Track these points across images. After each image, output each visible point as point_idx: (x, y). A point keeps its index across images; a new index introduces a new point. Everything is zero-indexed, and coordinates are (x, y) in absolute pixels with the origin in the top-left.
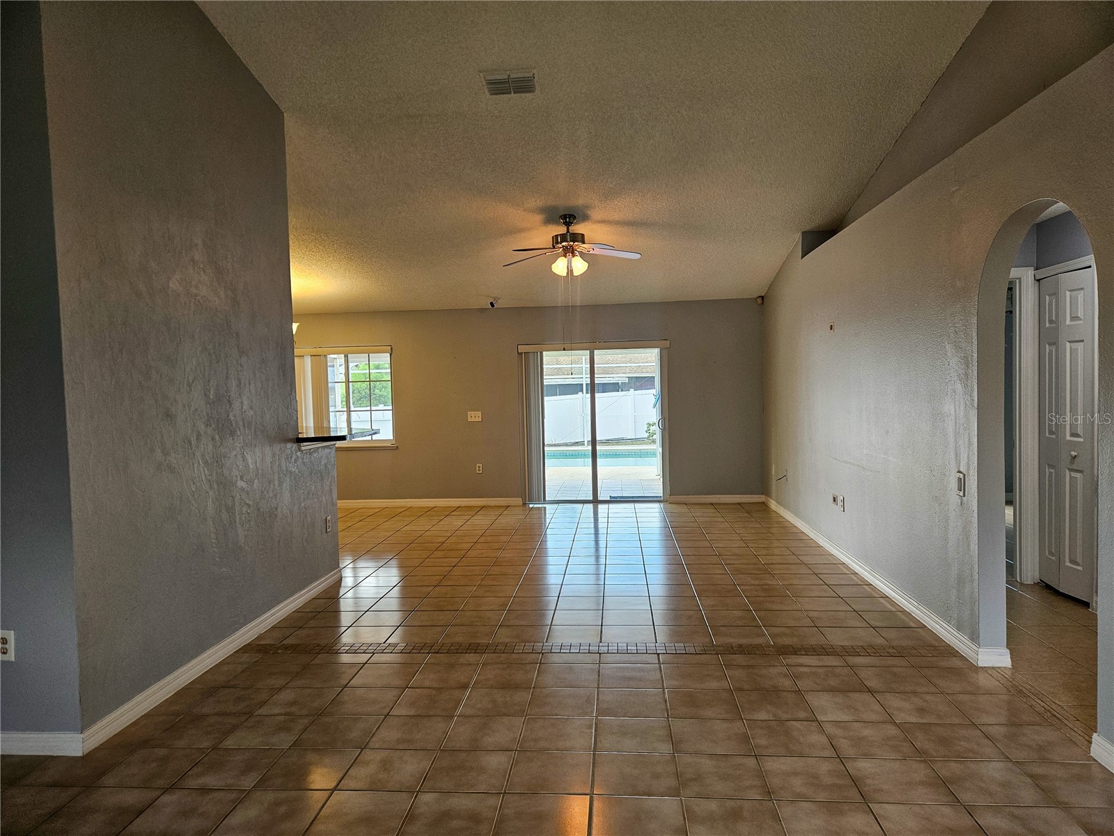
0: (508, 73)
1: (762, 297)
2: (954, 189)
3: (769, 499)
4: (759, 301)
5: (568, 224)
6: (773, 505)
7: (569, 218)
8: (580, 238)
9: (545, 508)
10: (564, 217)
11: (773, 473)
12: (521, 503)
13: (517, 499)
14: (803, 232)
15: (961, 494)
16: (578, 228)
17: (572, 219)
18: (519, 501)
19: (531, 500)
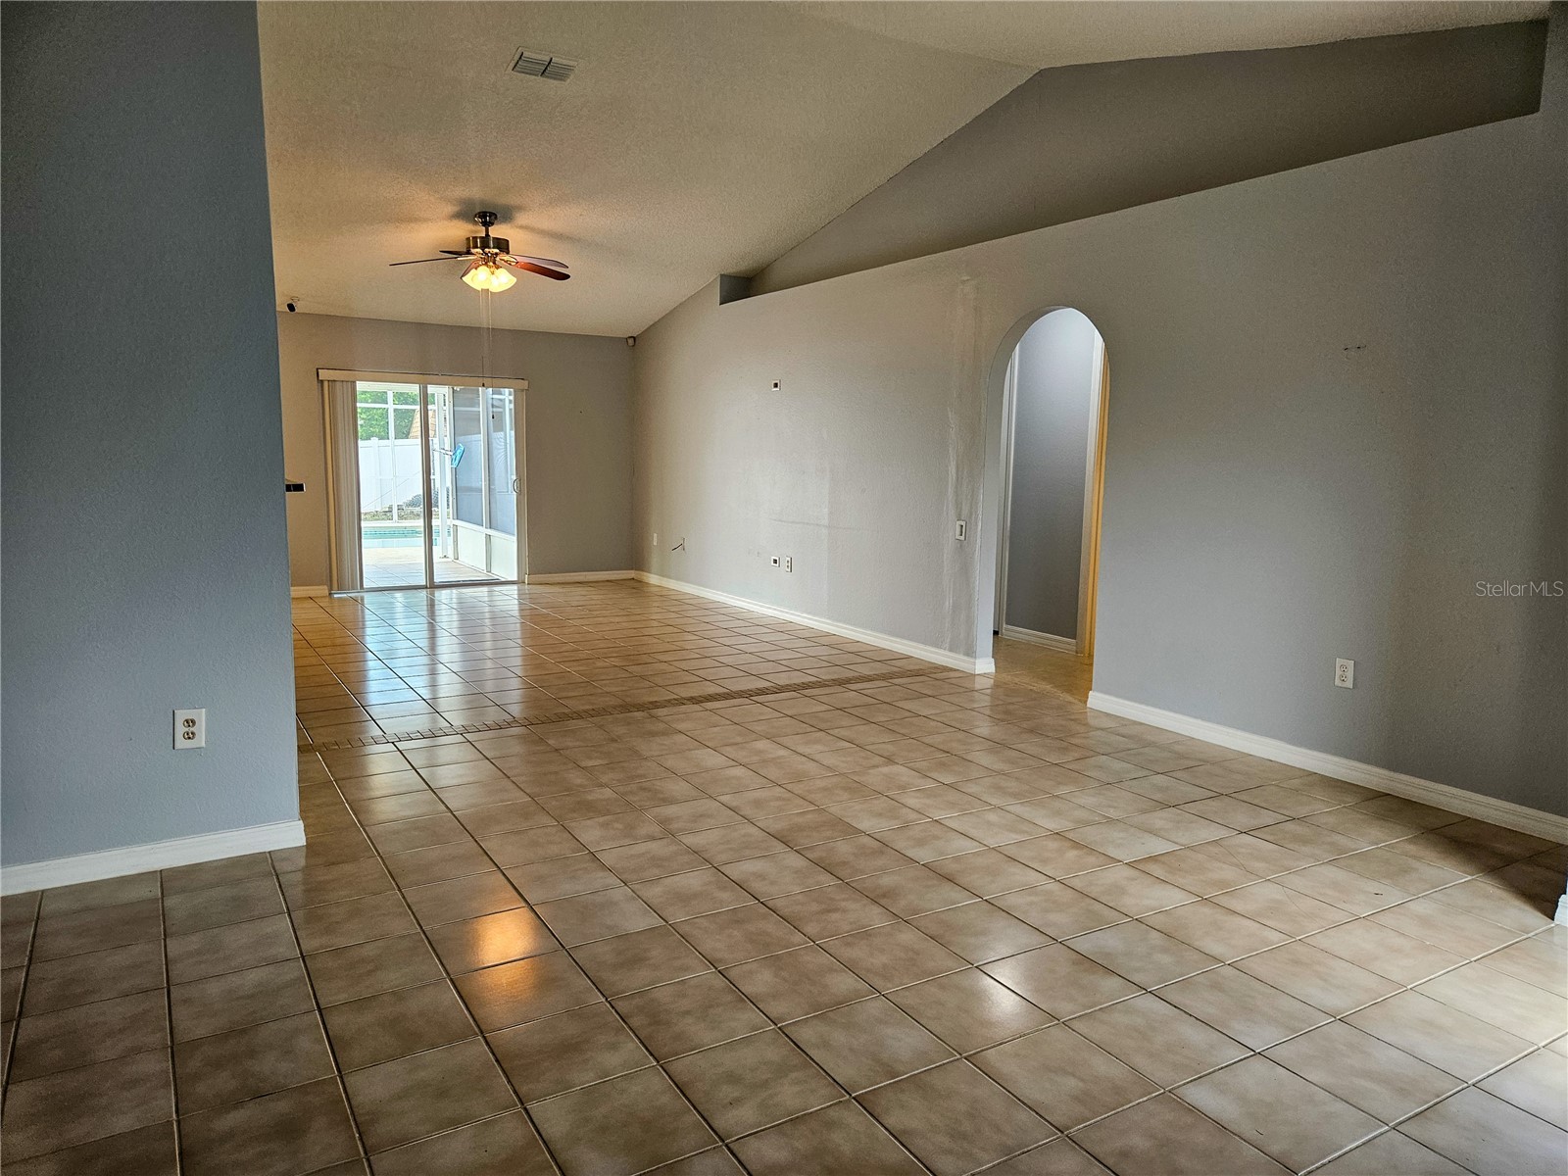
0: (551, 55)
1: (634, 338)
2: (965, 278)
3: (645, 574)
4: (631, 341)
5: (486, 224)
6: (653, 579)
7: (488, 217)
8: (503, 245)
9: (362, 599)
10: (483, 215)
11: (655, 544)
12: (327, 592)
13: (321, 587)
14: (722, 276)
15: (962, 538)
16: (495, 232)
17: (493, 217)
18: (324, 590)
19: (341, 588)
